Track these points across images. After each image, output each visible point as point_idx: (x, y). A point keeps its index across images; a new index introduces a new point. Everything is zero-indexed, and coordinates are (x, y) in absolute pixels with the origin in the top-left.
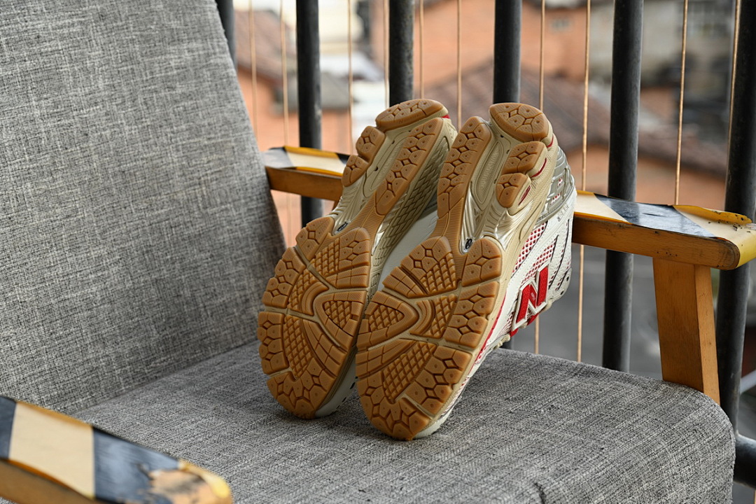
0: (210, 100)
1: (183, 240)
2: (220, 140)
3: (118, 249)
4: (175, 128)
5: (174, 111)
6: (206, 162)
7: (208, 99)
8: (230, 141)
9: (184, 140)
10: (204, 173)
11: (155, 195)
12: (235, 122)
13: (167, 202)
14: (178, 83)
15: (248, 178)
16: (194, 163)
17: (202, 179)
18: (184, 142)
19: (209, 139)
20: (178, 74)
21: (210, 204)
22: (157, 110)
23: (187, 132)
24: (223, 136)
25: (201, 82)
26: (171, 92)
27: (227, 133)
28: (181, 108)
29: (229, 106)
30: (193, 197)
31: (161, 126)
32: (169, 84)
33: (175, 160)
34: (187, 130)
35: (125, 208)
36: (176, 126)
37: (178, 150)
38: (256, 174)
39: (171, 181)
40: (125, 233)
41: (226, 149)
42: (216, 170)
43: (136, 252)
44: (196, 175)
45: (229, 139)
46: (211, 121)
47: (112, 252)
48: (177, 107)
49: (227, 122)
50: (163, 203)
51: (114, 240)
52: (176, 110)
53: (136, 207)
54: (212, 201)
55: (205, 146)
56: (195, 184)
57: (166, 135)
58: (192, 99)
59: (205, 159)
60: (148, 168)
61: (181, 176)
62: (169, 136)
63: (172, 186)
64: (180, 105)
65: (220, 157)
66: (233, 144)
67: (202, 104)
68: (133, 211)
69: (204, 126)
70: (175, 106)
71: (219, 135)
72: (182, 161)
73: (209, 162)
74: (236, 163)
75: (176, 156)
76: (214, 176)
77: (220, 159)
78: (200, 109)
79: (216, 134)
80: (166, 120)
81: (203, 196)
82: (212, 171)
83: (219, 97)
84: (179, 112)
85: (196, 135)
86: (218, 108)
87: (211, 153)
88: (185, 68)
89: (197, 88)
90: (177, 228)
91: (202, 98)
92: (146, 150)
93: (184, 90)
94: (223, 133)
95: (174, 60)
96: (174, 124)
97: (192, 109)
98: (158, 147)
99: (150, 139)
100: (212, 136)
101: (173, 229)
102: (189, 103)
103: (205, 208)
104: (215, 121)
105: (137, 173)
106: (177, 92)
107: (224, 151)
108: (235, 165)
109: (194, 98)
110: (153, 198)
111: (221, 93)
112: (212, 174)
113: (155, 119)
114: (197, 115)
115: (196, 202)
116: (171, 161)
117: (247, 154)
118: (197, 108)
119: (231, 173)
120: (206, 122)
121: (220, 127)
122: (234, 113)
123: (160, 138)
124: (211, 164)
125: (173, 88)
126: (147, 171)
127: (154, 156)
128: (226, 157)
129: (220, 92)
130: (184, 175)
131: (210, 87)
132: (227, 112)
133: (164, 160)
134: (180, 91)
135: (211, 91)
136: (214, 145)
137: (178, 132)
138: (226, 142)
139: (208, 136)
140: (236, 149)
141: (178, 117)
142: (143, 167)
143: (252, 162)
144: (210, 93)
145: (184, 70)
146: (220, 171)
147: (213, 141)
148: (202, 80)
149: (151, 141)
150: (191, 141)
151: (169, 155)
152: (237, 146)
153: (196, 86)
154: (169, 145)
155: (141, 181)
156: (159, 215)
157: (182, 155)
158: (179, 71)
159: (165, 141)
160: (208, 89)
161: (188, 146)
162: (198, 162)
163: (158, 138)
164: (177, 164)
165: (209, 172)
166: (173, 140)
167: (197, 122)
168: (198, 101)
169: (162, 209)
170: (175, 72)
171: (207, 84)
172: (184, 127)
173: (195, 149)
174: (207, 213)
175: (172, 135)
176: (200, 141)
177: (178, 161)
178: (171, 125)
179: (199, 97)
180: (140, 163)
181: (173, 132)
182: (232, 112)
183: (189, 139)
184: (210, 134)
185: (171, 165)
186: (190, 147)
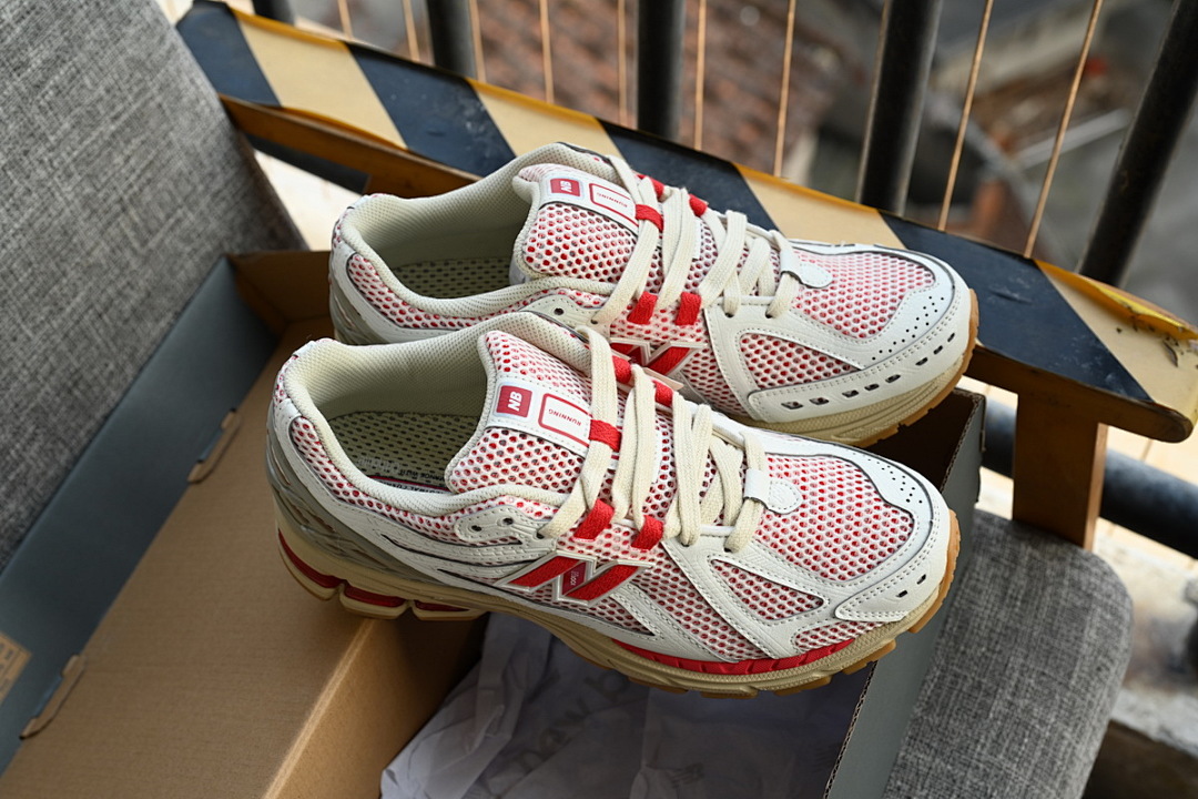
0: (95, 41)
1: (126, 321)
2: (134, 107)
3: (28, 415)
4: (52, 139)
5: (40, 107)
6: (122, 163)
7: (92, 43)
8: (152, 98)
9: (74, 150)
10: (125, 185)
11: (57, 282)
12: (150, 55)
13: (80, 279)
14: (30, 49)
15: (198, 143)
16: (104, 180)
17: (126, 198)
18: (75, 153)
19: (116, 118)
20: (25, 30)
21: (150, 232)
22: (11, 127)
23: (76, 131)
24: (137, 96)
25: (70, 17)
26: (23, 75)
27: (142, 85)
28: (51, 93)
29: (131, 31)
30: (119, 239)
31: (26, 153)
32: (13, 61)
33: (70, 197)
34: (74, 127)
35: (15, 339)
36: (52, 134)
37: (70, 176)
38: (209, 126)
39: (75, 240)
40: (30, 381)
41: (149, 116)
42: (142, 166)
43: (58, 400)
44: (114, 197)
45: (148, 95)
46: (109, 81)
47: (19, 428)
48: (43, 96)
49: (138, 64)
50: (74, 284)
51: (17, 406)
52: (42, 103)
53: (31, 325)
54: (153, 224)
55: (113, 135)
56: (117, 215)
57: (41, 162)
58: (64, 62)
59: (119, 160)
60: (30, 243)
61: (90, 217)
62: (46, 159)
63: (79, 246)
64: (47, 88)
65: (143, 138)
66: (159, 99)
67: (85, 60)
68: (30, 334)
69: (100, 99)
70: (39, 97)
71: (130, 98)
72: (83, 189)
73: (127, 160)
74: (172, 129)
75: (70, 189)
76: (143, 180)
77: (143, 142)
78: (83, 71)
79: (124, 99)
80: (32, 135)
81: (135, 227)
82: (138, 171)
83: (110, 25)
84: (49, 103)
85: (92, 126)
86: (114, 48)
87: (128, 142)
88: (33, 8)
89: (66, 34)
90: (111, 310)
91: (80, 47)
92: (16, 214)
93: (46, 54)
94: (136, 90)
95: (7, 9)
96: (48, 132)
97: (70, 81)
98: (34, 195)
99: (15, 189)
100: (119, 108)
101: (105, 317)
102: (62, 72)
103: (144, 243)
104: (116, 76)
105: (15, 266)
106: (34, 66)
107: (147, 122)
108: (171, 134)
109: (67, 58)
110: (56, 288)
111: (111, 14)
112: (139, 177)
113: (10, 146)
114: (83, 86)
115: (128, 244)
116: (64, 204)
117: (185, 100)
118: (78, 72)
119: (169, 153)
120: (101, 90)
121: (128, 81)
122: (143, 38)
123: (32, 174)
124: (132, 162)
125: (25, 65)
126: (28, 251)
127: (32, 215)
128: (153, 133)
129: (108, 11)
130: (94, 212)
131: (87, 15)
132: (130, 45)
133: (51, 210)
134: (39, 62)
135: (92, 22)
136: (128, 123)
137: (59, 141)
138: (145, 104)
139: (113, 114)
140: (165, 106)
141: (50, 113)
142: (20, 247)
143: (198, 109)
144: (91, 27)
145: (33, 13)
146: (151, 162)
147: (125, 117)
148: (70, 12)
149: (21, 190)
150: (86, 142)
151: (57, 194)
152: (164, 99)
153: (63, 32)
154: (51, 176)
155: (25, 275)
156: (74, 310)
157: (79, 178)
158: (24, 23)
159: (42, 174)
160: (87, 21)
161: (84, 155)
162: (110, 173)
163: (28, 177)
164: (76, 201)
165: (133, 178)
166: (55, 164)
167: (87, 101)
168: (75, 59)
169: (74, 296)
170: (18, 30)
171: (81, 13)
172: (66, 126)
173: (96, 153)
174: (150, 251)
175: (51, 155)
176: (101, 133)
177: (76, 196)
178: (44, 138)
179: (76, 48)
180: (13, 244)
181: (51, 149)
182: (139, 39)
183: (81, 142)
184: (113, 108)
185: (67, 211)
186: (89, 155)
